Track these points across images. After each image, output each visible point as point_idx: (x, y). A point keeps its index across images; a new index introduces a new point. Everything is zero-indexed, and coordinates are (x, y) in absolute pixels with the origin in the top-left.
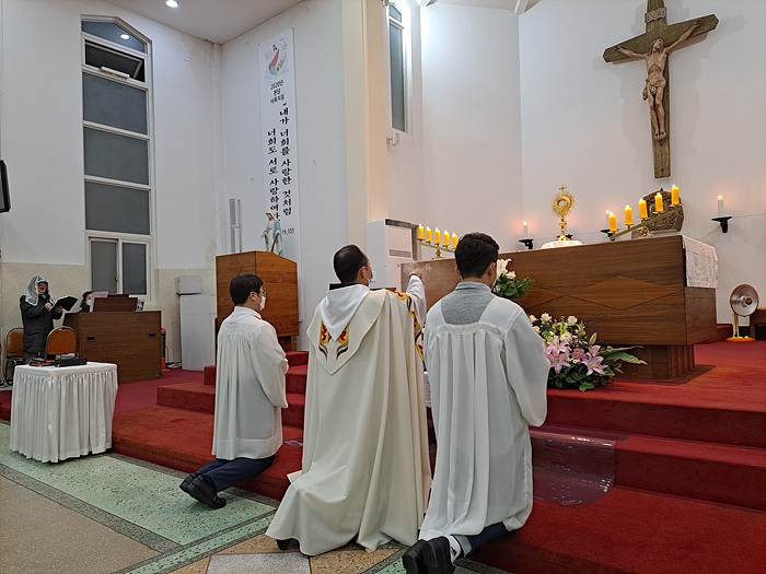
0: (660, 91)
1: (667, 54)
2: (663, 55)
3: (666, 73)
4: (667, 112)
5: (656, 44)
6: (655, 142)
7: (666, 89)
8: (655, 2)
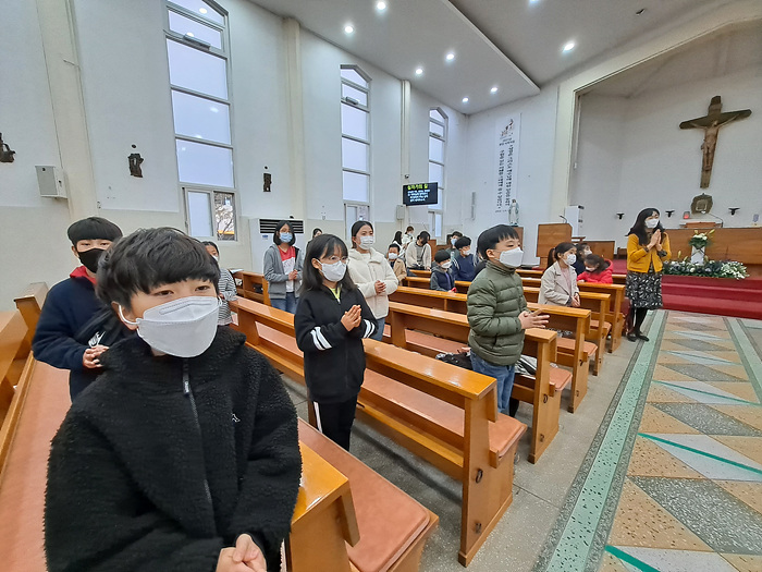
1: (719, 128)
4: (713, 157)
6: (703, 170)
7: (715, 145)
8: (716, 101)
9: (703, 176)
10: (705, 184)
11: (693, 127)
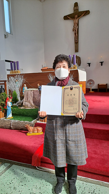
0: (77, 29)
1: (78, 19)
2: (77, 19)
3: (78, 25)
4: (78, 35)
5: (76, 16)
6: (75, 43)
7: (78, 29)
8: (76, 5)
9: (75, 46)
10: (77, 50)
11: (69, 19)
